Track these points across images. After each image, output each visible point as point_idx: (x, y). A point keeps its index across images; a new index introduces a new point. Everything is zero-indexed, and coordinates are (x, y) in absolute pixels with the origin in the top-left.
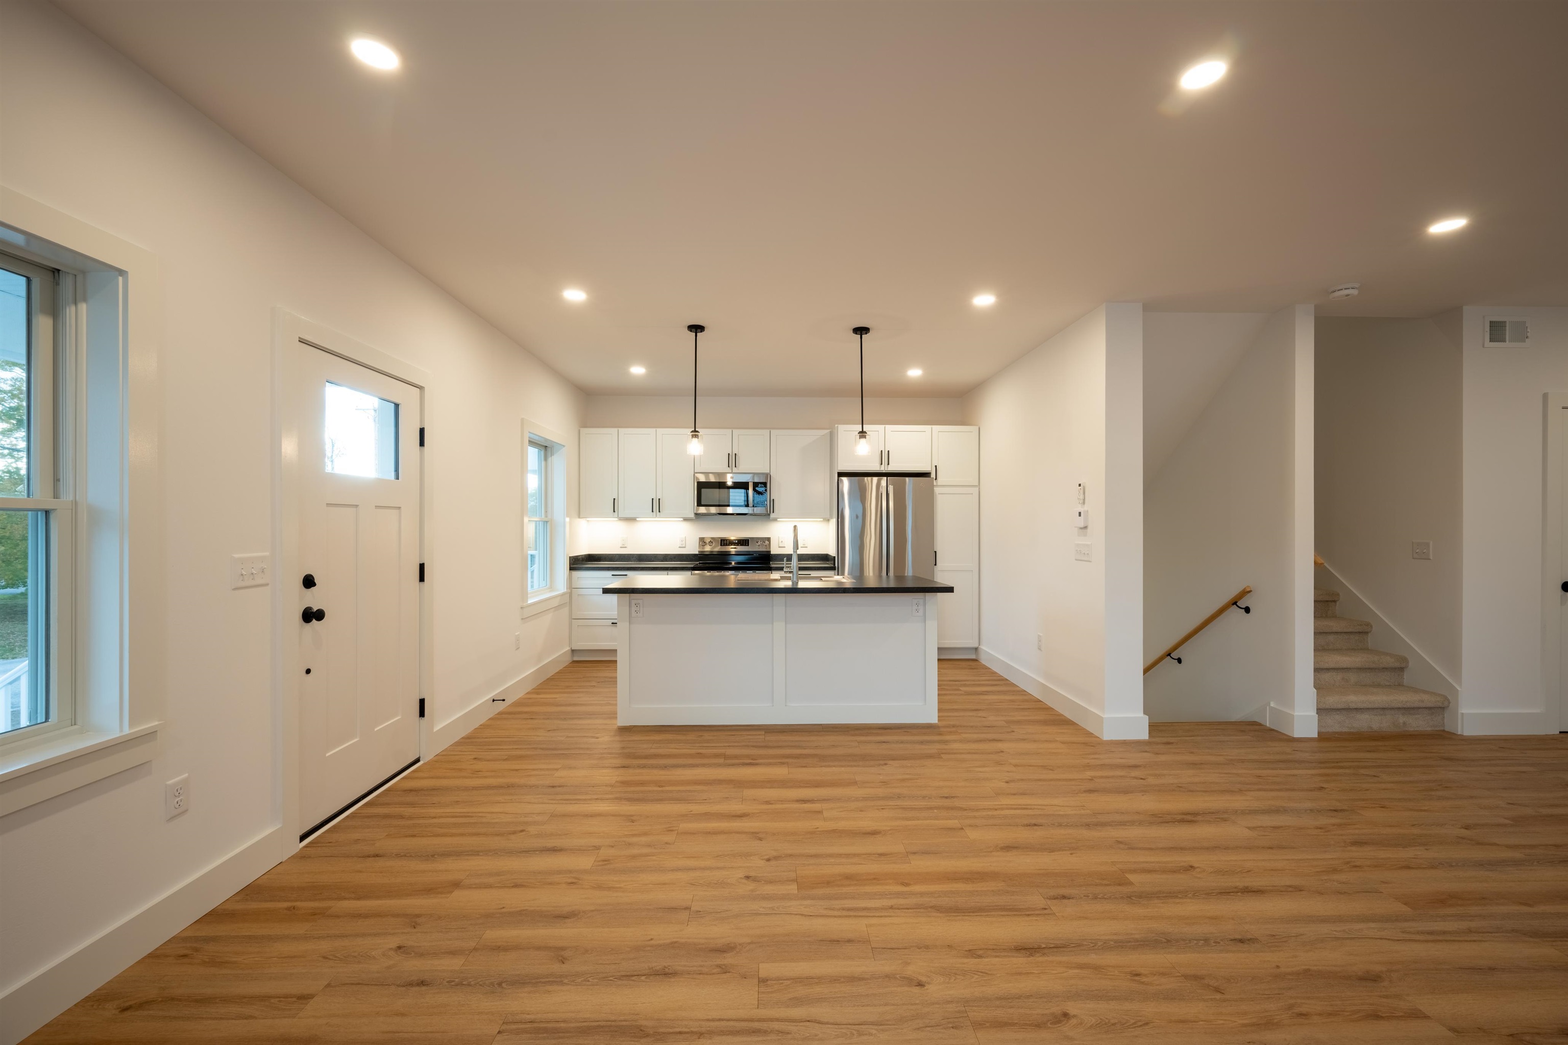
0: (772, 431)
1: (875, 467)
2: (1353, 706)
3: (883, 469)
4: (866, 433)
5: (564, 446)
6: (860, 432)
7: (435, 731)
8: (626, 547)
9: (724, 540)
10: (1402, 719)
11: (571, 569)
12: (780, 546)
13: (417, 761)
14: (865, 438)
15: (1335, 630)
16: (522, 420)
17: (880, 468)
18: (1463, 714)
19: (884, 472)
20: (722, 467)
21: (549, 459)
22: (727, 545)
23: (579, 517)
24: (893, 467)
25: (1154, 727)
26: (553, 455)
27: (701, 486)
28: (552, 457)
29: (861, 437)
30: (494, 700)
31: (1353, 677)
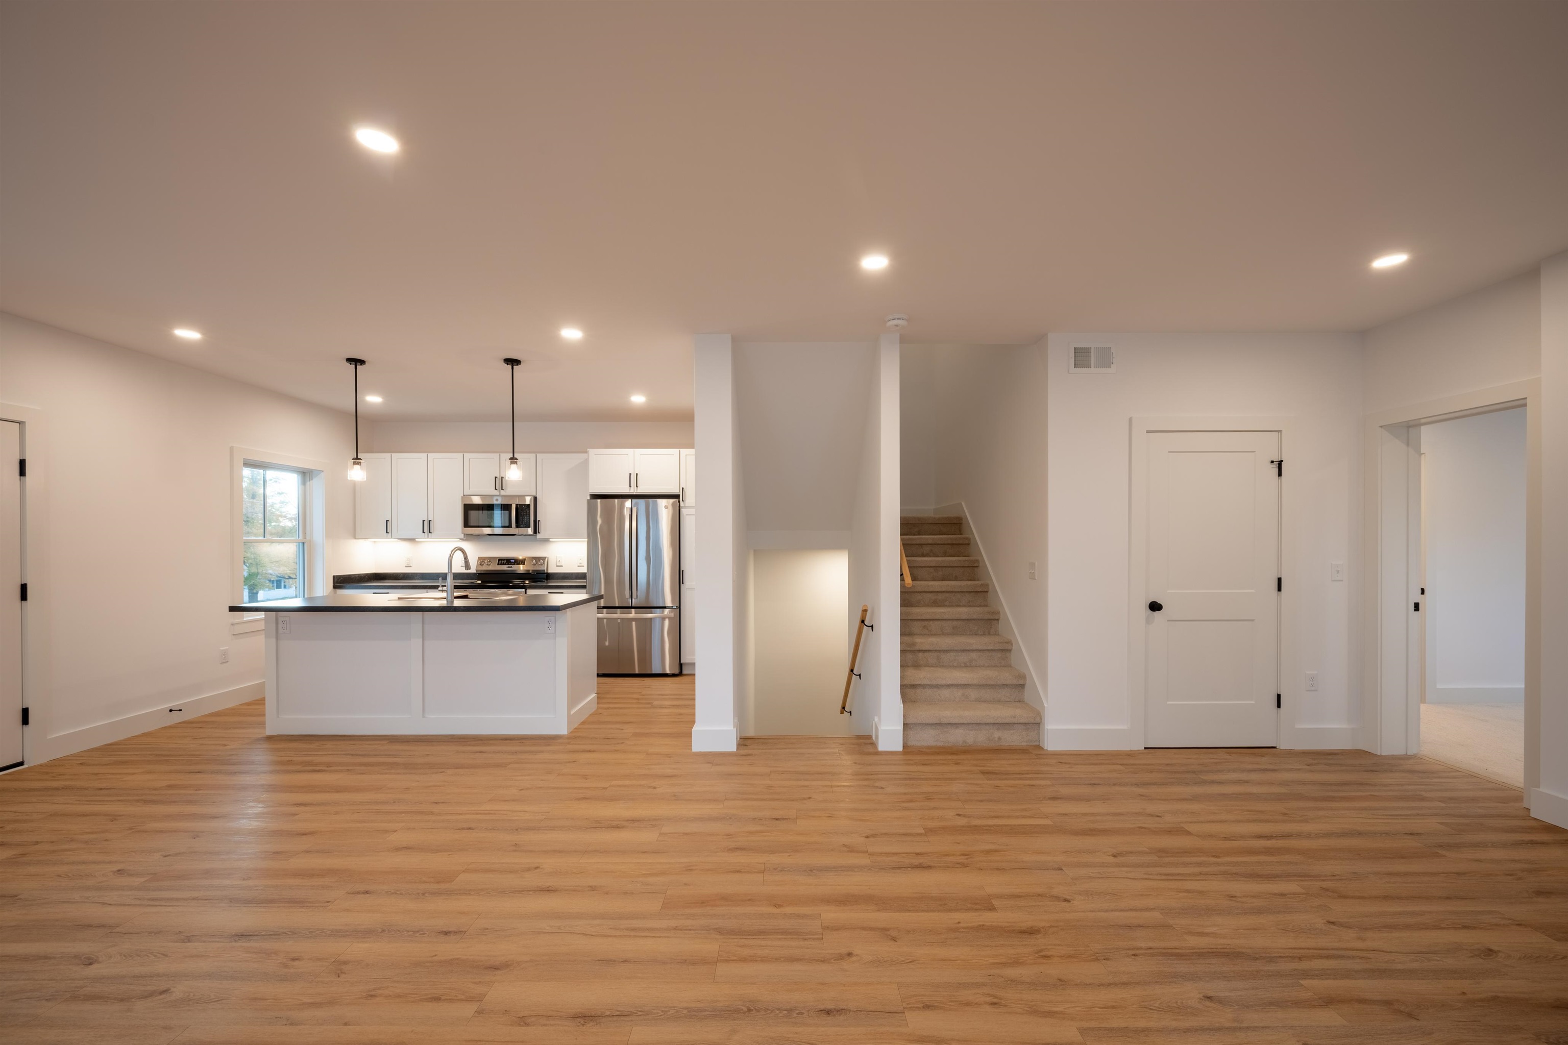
0: (538, 455)
1: (624, 489)
2: (945, 721)
3: (633, 491)
4: (517, 459)
5: (323, 471)
6: (511, 459)
7: (48, 738)
8: (410, 566)
9: (502, 560)
10: (997, 734)
11: (335, 587)
12: (558, 565)
13: (21, 764)
14: (517, 464)
15: (974, 647)
16: (232, 448)
17: (630, 490)
18: (1047, 729)
19: (634, 494)
20: (490, 490)
21: (308, 484)
22: (503, 564)
23: (355, 538)
24: (642, 490)
25: (744, 741)
26: (312, 479)
27: (468, 508)
28: (311, 481)
29: (512, 463)
30: (171, 711)
31: (973, 694)
